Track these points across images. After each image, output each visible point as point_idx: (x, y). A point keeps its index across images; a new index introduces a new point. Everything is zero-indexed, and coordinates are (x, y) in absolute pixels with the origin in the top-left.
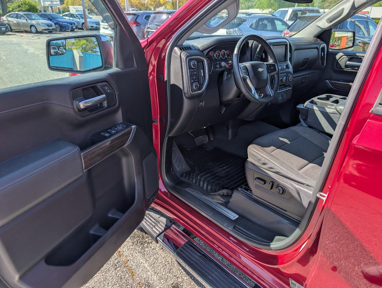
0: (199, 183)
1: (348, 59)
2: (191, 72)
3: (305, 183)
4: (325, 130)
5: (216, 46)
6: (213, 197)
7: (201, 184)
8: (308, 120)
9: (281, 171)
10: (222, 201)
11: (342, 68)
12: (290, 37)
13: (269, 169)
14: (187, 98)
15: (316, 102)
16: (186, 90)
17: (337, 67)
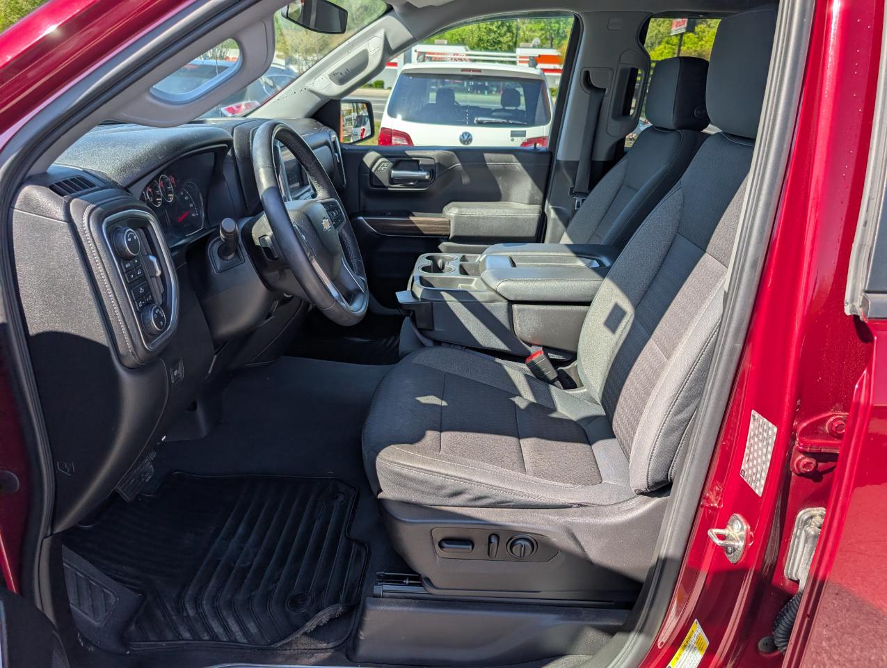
0: (209, 629)
1: (391, 164)
2: (126, 273)
3: (571, 501)
4: (482, 343)
5: (168, 163)
6: (288, 652)
7: (218, 629)
8: (436, 329)
9: (510, 497)
10: (325, 649)
11: (384, 187)
12: (245, 116)
13: (474, 503)
14: (132, 370)
15: (429, 280)
16: (125, 345)
17: (372, 185)
